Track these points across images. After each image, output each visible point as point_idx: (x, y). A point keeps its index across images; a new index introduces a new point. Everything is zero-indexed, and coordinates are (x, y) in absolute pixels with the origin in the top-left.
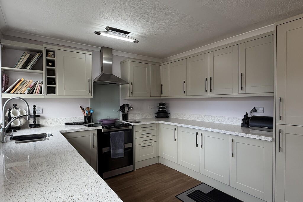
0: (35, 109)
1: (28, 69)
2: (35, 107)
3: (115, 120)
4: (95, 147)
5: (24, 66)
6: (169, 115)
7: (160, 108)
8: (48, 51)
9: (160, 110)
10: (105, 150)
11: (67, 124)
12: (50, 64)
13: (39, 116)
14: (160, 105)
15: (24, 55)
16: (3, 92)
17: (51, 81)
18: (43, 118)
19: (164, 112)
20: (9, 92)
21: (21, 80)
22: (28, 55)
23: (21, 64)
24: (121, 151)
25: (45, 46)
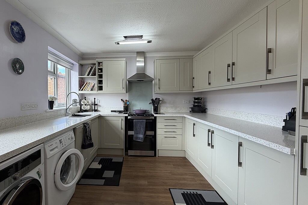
0: (95, 100)
1: (90, 76)
2: (95, 99)
3: (145, 110)
4: (123, 129)
5: (88, 75)
6: (206, 110)
7: (195, 102)
8: (99, 63)
9: (195, 105)
10: (130, 133)
11: (112, 111)
12: (100, 71)
13: (97, 105)
14: (195, 99)
15: (89, 67)
16: (79, 90)
17: (100, 82)
18: (100, 106)
19: (198, 106)
20: (82, 90)
21: (87, 83)
22: (90, 67)
23: (87, 74)
24: (141, 136)
25: (97, 60)
